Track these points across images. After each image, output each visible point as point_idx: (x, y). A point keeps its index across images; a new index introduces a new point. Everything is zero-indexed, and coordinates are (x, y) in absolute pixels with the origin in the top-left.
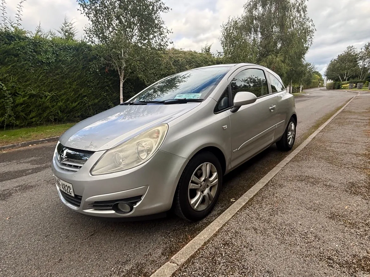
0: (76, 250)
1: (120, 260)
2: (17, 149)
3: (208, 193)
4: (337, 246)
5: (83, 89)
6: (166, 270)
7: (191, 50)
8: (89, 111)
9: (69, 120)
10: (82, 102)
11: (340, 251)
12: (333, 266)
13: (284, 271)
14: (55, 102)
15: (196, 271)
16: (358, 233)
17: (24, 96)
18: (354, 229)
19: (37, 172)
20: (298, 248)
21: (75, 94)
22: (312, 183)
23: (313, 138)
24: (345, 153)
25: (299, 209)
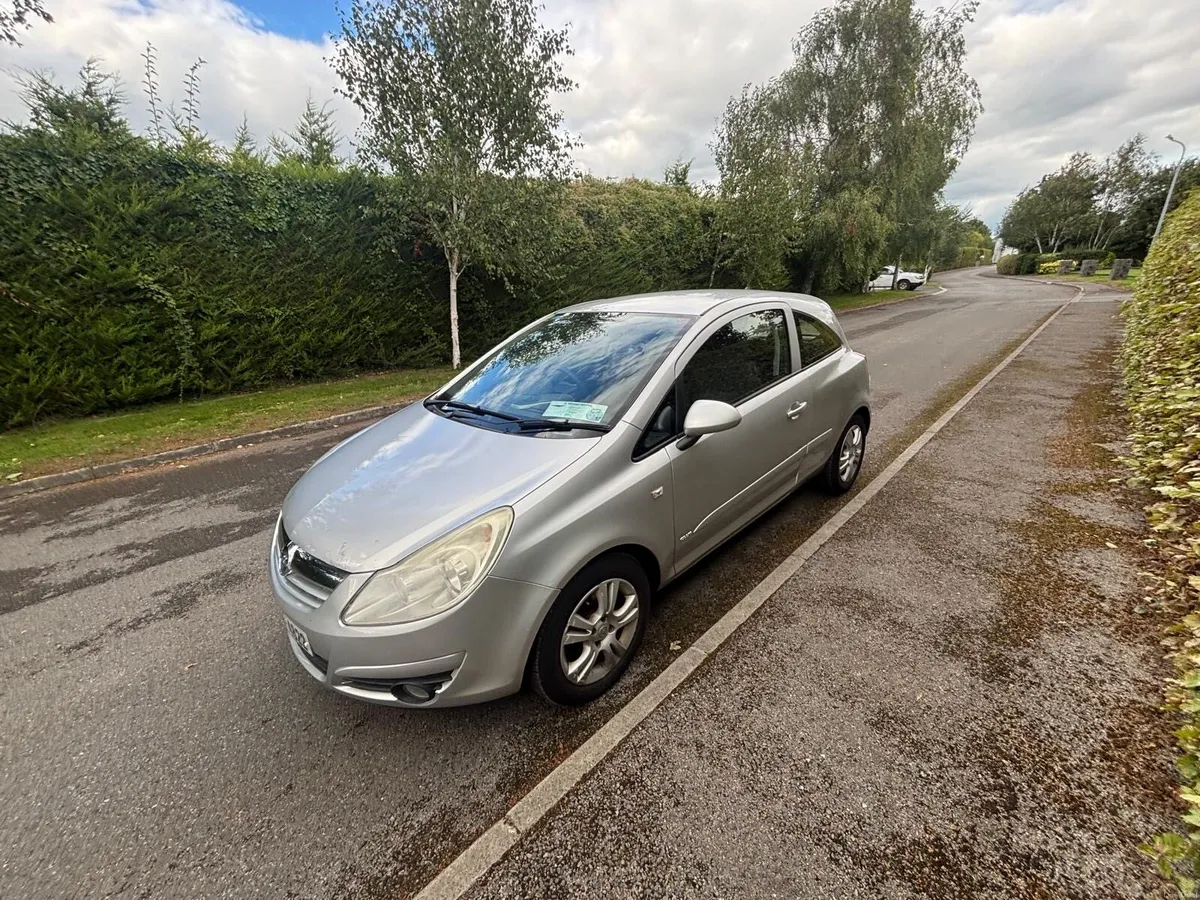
0: (324, 762)
1: (410, 797)
2: (209, 459)
3: (611, 645)
4: (864, 806)
5: (360, 297)
6: (491, 844)
7: (636, 177)
8: (376, 349)
9: (330, 374)
10: (359, 328)
11: (868, 821)
12: (838, 860)
13: (734, 865)
14: (295, 331)
15: (553, 850)
16: (922, 773)
17: (219, 321)
18: (918, 761)
19: (251, 535)
20: (779, 806)
21: (339, 311)
22: (864, 614)
23: (910, 461)
24: (972, 516)
25: (811, 694)
